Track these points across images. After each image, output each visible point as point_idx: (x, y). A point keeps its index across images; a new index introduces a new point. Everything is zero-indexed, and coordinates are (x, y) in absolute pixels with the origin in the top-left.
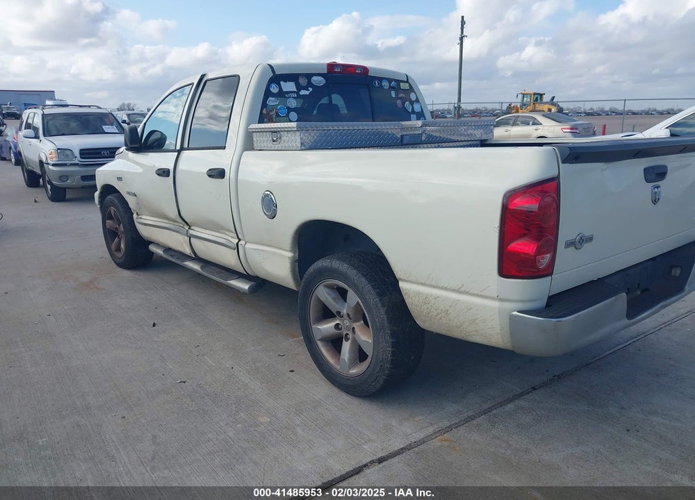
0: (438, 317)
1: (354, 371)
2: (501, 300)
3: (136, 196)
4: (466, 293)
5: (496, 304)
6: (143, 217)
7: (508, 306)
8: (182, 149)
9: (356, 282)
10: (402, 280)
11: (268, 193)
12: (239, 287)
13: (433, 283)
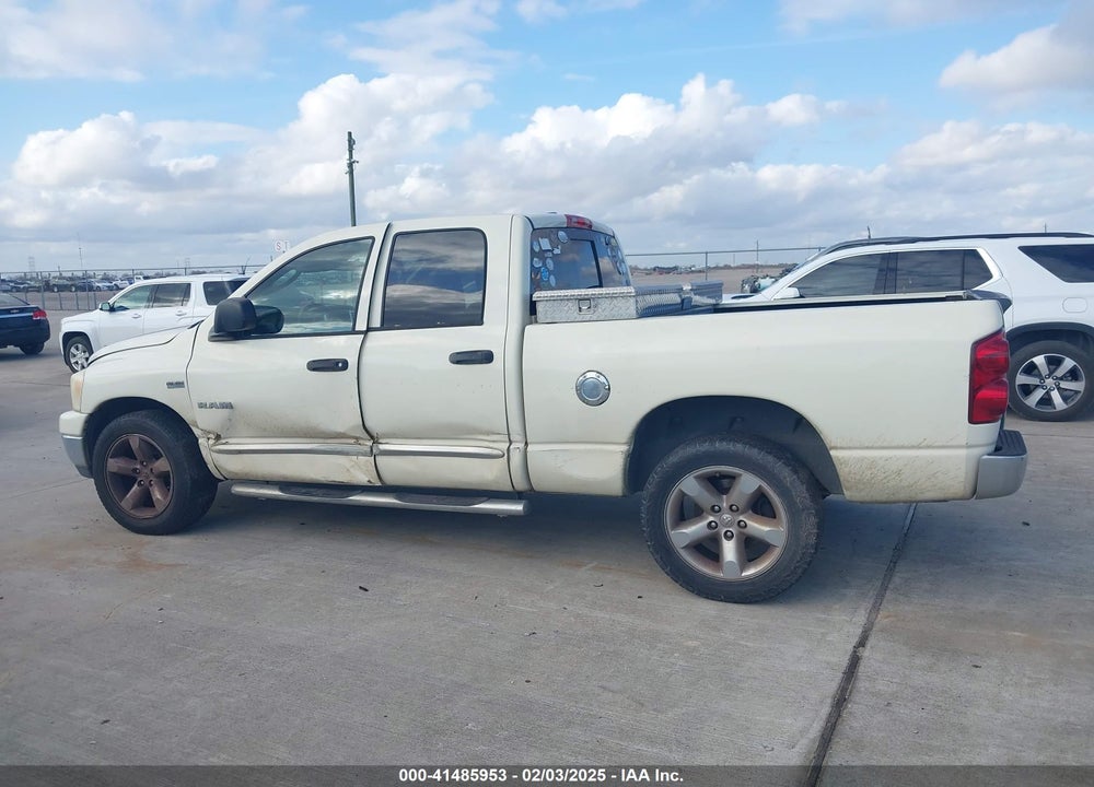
0: (885, 481)
1: (751, 572)
2: (968, 446)
3: (232, 407)
4: (928, 447)
5: (963, 452)
6: (230, 441)
7: (976, 452)
8: (369, 329)
9: (761, 462)
10: (835, 448)
11: (593, 375)
12: (495, 510)
13: (885, 444)
